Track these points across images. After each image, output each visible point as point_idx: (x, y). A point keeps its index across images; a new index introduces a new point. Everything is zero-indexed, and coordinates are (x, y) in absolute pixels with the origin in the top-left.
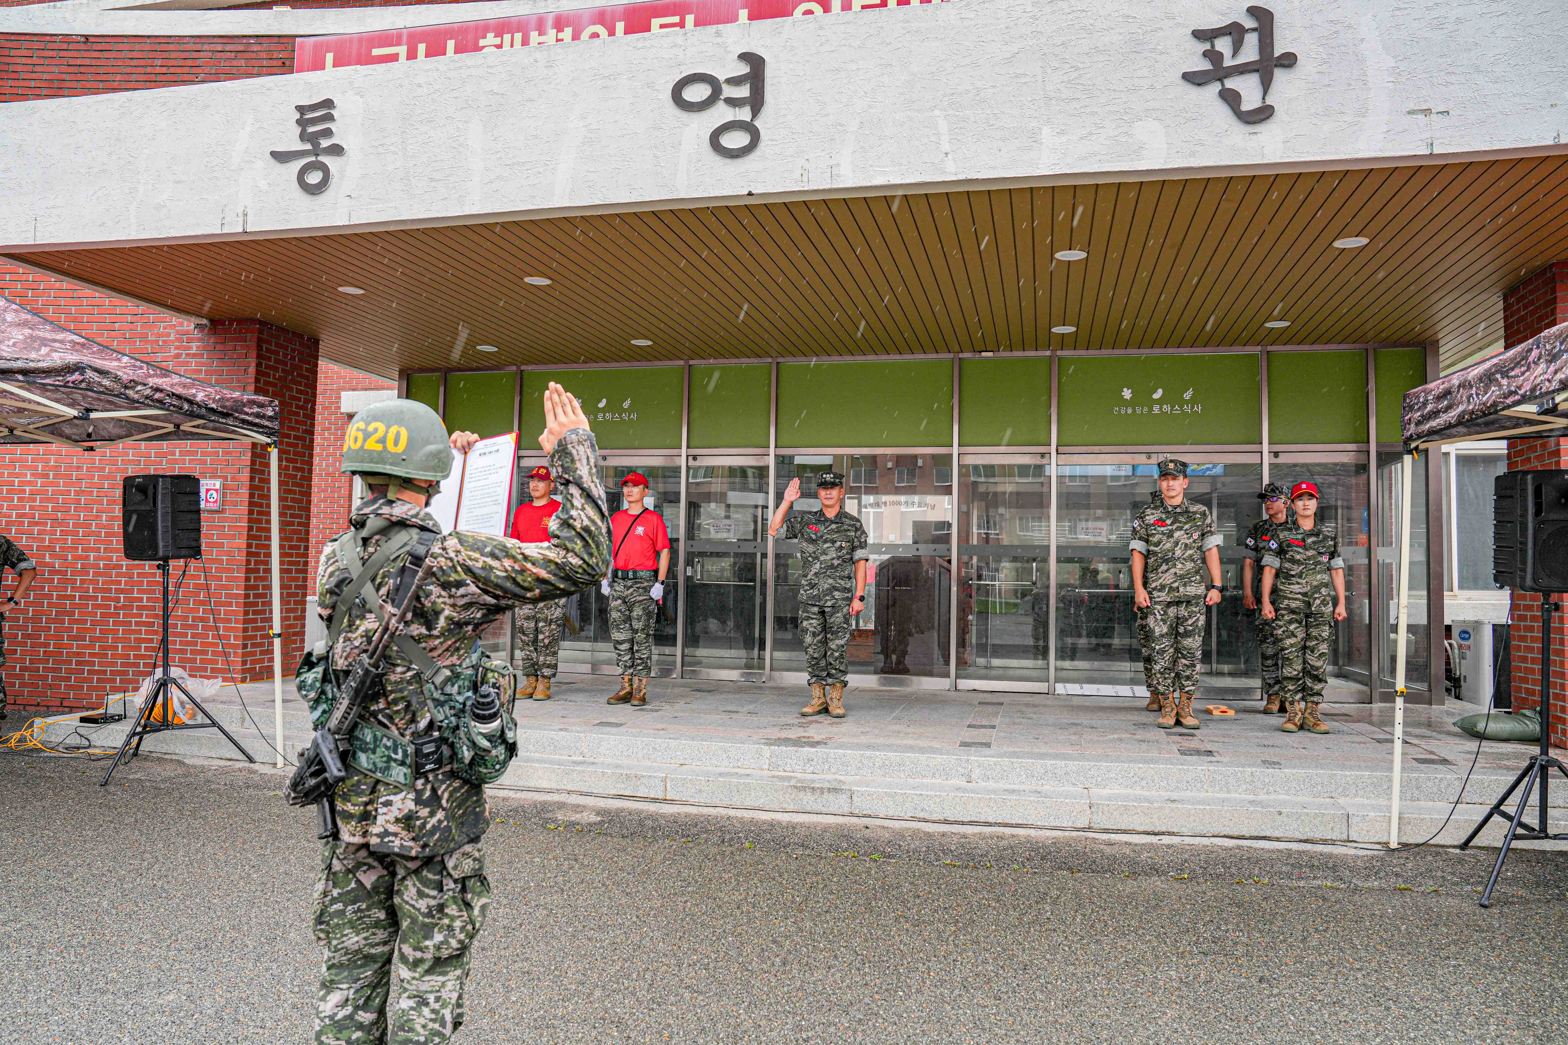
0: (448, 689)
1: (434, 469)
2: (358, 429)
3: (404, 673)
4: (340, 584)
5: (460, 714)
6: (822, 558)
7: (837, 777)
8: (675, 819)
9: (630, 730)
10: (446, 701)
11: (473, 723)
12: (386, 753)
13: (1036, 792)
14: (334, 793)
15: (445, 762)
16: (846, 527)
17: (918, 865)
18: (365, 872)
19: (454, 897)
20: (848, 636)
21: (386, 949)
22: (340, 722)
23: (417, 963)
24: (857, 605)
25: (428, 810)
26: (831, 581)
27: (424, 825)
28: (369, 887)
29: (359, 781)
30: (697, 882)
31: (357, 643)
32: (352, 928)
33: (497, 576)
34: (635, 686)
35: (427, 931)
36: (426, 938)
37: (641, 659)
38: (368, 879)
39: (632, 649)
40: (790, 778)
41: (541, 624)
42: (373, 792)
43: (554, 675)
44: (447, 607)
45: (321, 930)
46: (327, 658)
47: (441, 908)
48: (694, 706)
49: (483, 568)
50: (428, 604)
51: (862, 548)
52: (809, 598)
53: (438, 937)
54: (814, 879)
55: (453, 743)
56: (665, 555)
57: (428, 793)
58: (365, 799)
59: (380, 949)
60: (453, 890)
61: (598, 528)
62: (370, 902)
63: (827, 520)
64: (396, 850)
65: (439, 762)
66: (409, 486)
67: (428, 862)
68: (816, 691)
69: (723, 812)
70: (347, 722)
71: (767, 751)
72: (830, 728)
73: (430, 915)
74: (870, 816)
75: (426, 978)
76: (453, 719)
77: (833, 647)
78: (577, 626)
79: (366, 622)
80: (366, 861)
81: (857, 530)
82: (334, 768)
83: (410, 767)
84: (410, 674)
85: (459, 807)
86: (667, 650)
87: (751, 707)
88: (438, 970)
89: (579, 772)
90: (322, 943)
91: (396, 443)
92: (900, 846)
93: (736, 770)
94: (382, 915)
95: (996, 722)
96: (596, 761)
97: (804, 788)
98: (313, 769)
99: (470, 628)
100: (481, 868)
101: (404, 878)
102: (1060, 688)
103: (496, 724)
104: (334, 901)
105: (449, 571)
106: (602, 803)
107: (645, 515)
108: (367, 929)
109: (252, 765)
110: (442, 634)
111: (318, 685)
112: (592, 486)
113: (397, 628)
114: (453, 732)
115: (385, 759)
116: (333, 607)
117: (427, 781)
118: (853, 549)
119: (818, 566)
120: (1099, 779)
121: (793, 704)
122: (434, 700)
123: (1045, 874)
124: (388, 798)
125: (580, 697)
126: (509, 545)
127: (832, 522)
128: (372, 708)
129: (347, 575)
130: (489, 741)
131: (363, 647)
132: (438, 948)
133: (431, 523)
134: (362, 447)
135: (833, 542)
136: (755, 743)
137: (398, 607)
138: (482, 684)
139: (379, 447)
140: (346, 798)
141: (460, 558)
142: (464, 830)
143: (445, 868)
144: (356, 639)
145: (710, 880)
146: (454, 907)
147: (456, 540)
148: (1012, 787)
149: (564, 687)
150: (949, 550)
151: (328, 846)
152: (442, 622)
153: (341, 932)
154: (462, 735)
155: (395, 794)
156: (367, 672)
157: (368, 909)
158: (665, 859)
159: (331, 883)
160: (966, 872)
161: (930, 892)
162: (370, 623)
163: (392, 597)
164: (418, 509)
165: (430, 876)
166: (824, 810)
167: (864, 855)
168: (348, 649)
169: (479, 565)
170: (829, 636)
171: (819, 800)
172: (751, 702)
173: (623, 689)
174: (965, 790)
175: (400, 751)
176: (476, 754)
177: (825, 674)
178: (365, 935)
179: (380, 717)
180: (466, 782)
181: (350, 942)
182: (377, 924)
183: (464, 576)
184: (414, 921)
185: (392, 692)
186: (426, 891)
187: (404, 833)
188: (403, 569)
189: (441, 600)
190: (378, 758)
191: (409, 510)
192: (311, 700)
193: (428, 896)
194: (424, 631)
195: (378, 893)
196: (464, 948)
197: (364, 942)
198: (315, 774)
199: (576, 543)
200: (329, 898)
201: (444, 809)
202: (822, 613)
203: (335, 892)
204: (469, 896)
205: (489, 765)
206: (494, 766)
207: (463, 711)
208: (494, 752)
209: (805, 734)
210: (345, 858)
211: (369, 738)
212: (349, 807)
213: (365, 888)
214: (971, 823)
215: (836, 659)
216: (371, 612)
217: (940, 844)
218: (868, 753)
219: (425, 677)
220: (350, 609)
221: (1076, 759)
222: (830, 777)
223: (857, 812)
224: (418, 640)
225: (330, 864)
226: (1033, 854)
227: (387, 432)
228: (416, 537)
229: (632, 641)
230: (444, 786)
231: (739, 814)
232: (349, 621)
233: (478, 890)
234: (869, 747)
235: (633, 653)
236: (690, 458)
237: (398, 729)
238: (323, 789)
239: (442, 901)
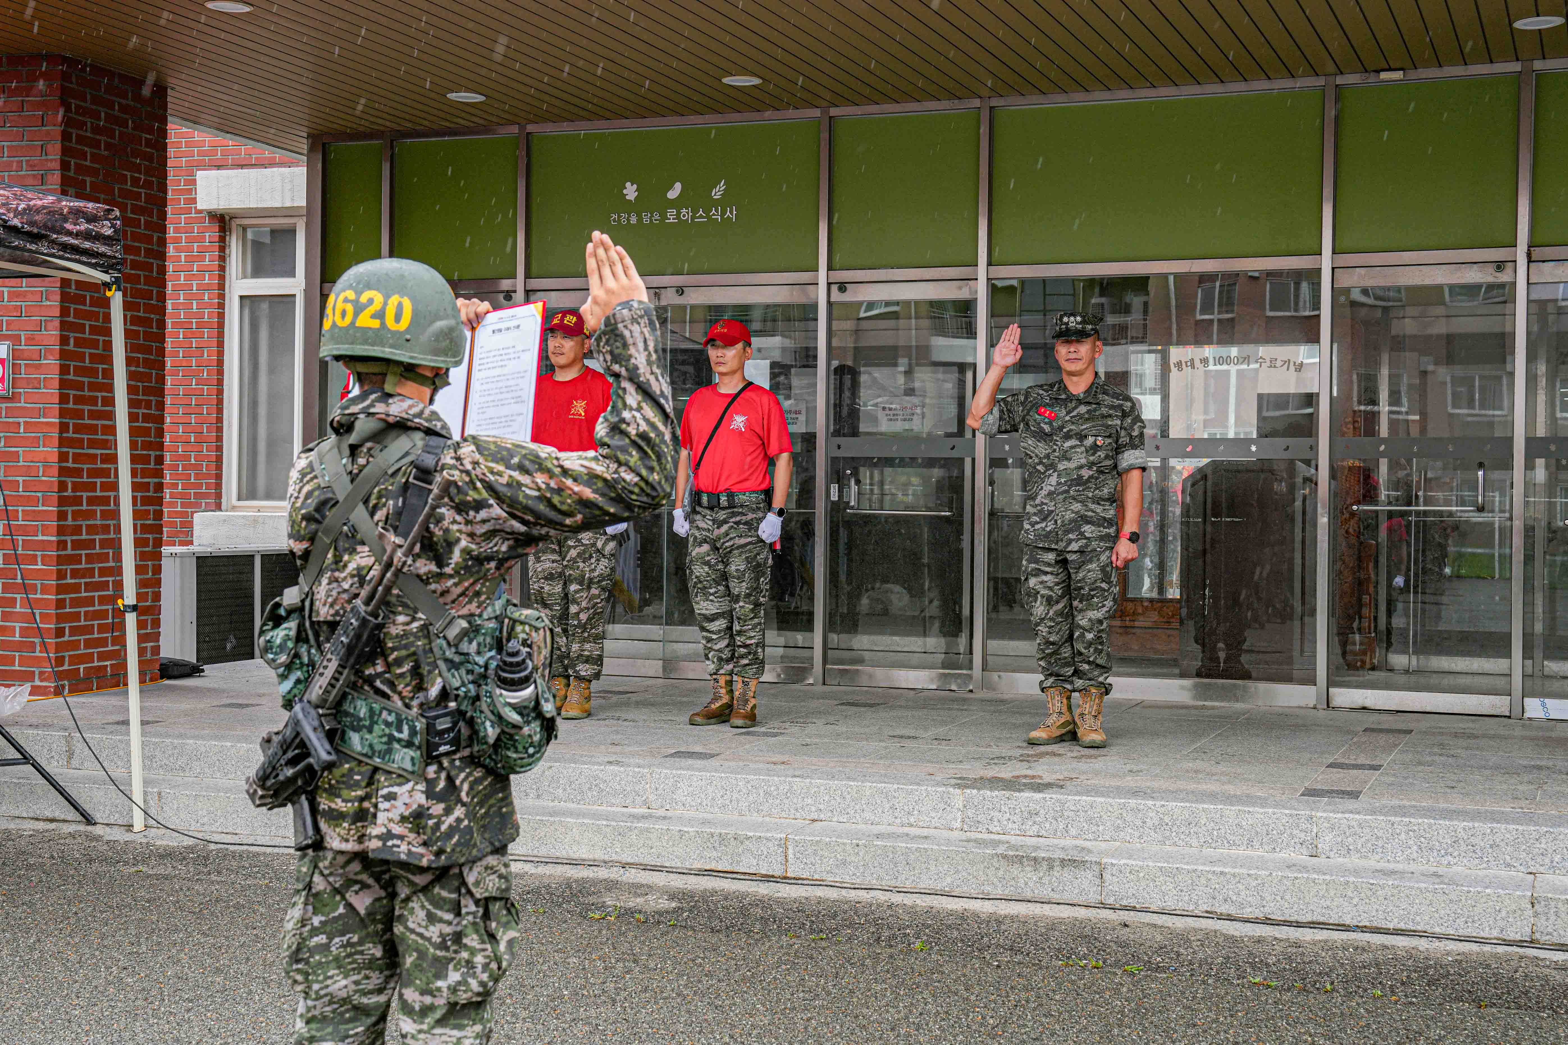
0: (464, 647)
1: (445, 352)
2: (346, 300)
3: (408, 624)
4: (321, 506)
5: (481, 679)
6: (1061, 467)
7: (1080, 843)
8: (800, 907)
9: (727, 764)
10: (462, 663)
11: (498, 691)
12: (387, 731)
13: (1435, 875)
14: (317, 787)
15: (463, 744)
16: (1104, 410)
17: (1204, 982)
18: (357, 893)
19: (474, 924)
20: (1109, 603)
21: (382, 998)
22: (327, 692)
23: (426, 1010)
24: (1125, 549)
25: (442, 806)
26: (1077, 506)
27: (438, 825)
28: (362, 912)
29: (351, 770)
30: (829, 993)
31: (346, 586)
32: (339, 968)
33: (527, 496)
34: (737, 694)
35: (440, 968)
36: (439, 976)
37: (745, 646)
38: (362, 902)
39: (730, 628)
40: (995, 844)
41: (573, 587)
42: (370, 784)
43: (597, 675)
44: (463, 536)
45: (298, 971)
46: (302, 609)
47: (458, 937)
48: (842, 728)
49: (509, 485)
50: (438, 532)
51: (1134, 447)
52: (1038, 537)
53: (454, 976)
54: (1023, 995)
55: (472, 718)
56: (783, 463)
57: (442, 784)
58: (360, 793)
59: (374, 999)
60: (474, 914)
61: (660, 434)
62: (364, 933)
63: (1070, 398)
64: (403, 857)
65: (456, 742)
66: (411, 375)
67: (441, 874)
68: (1056, 703)
69: (881, 896)
70: (335, 692)
71: (958, 797)
72: (1075, 764)
73: (443, 946)
74: (1134, 909)
75: (437, 1031)
76: (471, 686)
77: (1084, 623)
78: (636, 597)
79: (357, 557)
80: (359, 877)
81: (1125, 415)
82: (321, 750)
83: (419, 748)
84: (415, 625)
85: (481, 804)
86: (799, 638)
87: (941, 731)
88: (452, 1022)
89: (642, 831)
90: (299, 988)
91: (398, 318)
92: (1178, 954)
93: (906, 830)
94: (378, 952)
95: (1386, 760)
96: (669, 814)
97: (1020, 859)
98: (290, 754)
99: (493, 564)
100: (508, 889)
101: (408, 899)
102: (1534, 708)
103: (528, 692)
104: (315, 932)
105: (466, 487)
106: (678, 882)
107: (748, 394)
108: (358, 970)
109: (90, 828)
110: (457, 573)
111: (290, 644)
112: (652, 379)
113: (405, 563)
114: (473, 704)
115: (385, 739)
116: (312, 539)
117: (441, 767)
118: (1118, 449)
119: (1053, 480)
120: (1557, 858)
121: (1015, 726)
122: (447, 660)
123: (1429, 1006)
124: (391, 789)
125: (641, 714)
126: (543, 455)
127: (1080, 402)
128: (367, 672)
129: (330, 495)
130: (520, 714)
131: (354, 590)
132: (454, 990)
133: (439, 425)
134: (353, 323)
135: (1082, 437)
136: (938, 784)
137: (405, 536)
138: (508, 640)
139: (376, 324)
140: (333, 792)
141: (478, 471)
142: (487, 836)
143: (464, 883)
144: (345, 579)
145: (852, 992)
146: (475, 937)
147: (473, 448)
148: (1391, 866)
149: (615, 698)
150: (1314, 448)
151: (306, 860)
152: (456, 556)
153: (324, 973)
154: (484, 707)
155: (400, 785)
156: (364, 622)
157: (361, 942)
158: (780, 962)
159: (310, 908)
160: (1287, 996)
161: (1216, 1021)
162: (362, 558)
163: (394, 523)
164: (421, 406)
165: (445, 894)
166: (1056, 897)
167: (1116, 965)
168: (334, 593)
169: (504, 480)
170: (1075, 603)
171: (1046, 880)
172: (944, 723)
173: (716, 698)
174: (1305, 868)
175: (406, 728)
176: (503, 732)
177: (1069, 671)
178: (356, 978)
179: (378, 683)
180: (489, 771)
181: (336, 986)
182: (371, 964)
183: (485, 494)
184: (422, 954)
185: (393, 649)
186: (439, 913)
187: (412, 836)
188: (406, 486)
189: (455, 527)
190: (375, 738)
191: (410, 407)
192: (281, 665)
193: (441, 920)
194: (433, 567)
195: (374, 921)
196: (486, 994)
197: (353, 987)
198: (292, 762)
199: (631, 455)
200: (308, 928)
201: (464, 804)
202: (1063, 563)
203: (316, 921)
204: (494, 925)
205: (520, 748)
206: (526, 749)
207: (484, 677)
208: (526, 730)
209: (1029, 772)
210: (331, 874)
211: (363, 712)
212: (339, 804)
213: (358, 914)
214: (1313, 925)
215: (1090, 644)
216: (363, 543)
217: (1250, 953)
218: (1133, 802)
219: (433, 630)
220: (336, 541)
221: (1515, 821)
222: (1068, 842)
223: (1111, 901)
224: (424, 580)
225: (311, 882)
226: (1414, 975)
227: (385, 304)
228: (420, 444)
229: (729, 615)
230: (462, 775)
231: (908, 900)
232: (335, 556)
233: (504, 920)
234: (1136, 793)
235: (732, 636)
236: (834, 288)
237: (402, 698)
238: (300, 782)
239: (459, 928)
